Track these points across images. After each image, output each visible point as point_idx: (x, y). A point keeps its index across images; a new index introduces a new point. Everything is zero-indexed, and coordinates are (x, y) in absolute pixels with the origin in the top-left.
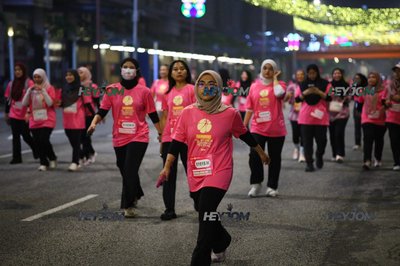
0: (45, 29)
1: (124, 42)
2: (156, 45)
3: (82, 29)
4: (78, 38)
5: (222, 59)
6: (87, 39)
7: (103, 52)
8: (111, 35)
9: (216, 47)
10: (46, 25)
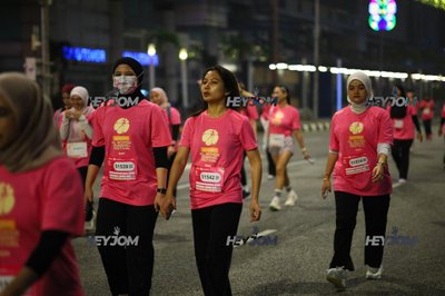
0: (219, 49)
1: (304, 61)
2: (339, 62)
3: (258, 48)
4: (254, 58)
5: (416, 77)
6: (263, 59)
7: (281, 73)
8: (290, 53)
9: (409, 63)
10: (220, 45)
